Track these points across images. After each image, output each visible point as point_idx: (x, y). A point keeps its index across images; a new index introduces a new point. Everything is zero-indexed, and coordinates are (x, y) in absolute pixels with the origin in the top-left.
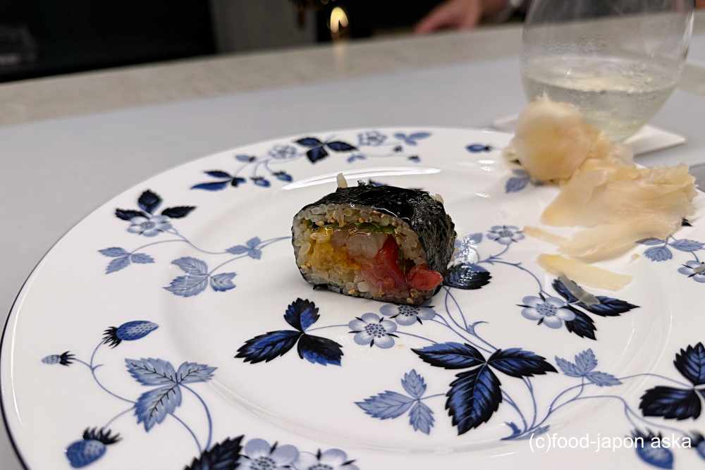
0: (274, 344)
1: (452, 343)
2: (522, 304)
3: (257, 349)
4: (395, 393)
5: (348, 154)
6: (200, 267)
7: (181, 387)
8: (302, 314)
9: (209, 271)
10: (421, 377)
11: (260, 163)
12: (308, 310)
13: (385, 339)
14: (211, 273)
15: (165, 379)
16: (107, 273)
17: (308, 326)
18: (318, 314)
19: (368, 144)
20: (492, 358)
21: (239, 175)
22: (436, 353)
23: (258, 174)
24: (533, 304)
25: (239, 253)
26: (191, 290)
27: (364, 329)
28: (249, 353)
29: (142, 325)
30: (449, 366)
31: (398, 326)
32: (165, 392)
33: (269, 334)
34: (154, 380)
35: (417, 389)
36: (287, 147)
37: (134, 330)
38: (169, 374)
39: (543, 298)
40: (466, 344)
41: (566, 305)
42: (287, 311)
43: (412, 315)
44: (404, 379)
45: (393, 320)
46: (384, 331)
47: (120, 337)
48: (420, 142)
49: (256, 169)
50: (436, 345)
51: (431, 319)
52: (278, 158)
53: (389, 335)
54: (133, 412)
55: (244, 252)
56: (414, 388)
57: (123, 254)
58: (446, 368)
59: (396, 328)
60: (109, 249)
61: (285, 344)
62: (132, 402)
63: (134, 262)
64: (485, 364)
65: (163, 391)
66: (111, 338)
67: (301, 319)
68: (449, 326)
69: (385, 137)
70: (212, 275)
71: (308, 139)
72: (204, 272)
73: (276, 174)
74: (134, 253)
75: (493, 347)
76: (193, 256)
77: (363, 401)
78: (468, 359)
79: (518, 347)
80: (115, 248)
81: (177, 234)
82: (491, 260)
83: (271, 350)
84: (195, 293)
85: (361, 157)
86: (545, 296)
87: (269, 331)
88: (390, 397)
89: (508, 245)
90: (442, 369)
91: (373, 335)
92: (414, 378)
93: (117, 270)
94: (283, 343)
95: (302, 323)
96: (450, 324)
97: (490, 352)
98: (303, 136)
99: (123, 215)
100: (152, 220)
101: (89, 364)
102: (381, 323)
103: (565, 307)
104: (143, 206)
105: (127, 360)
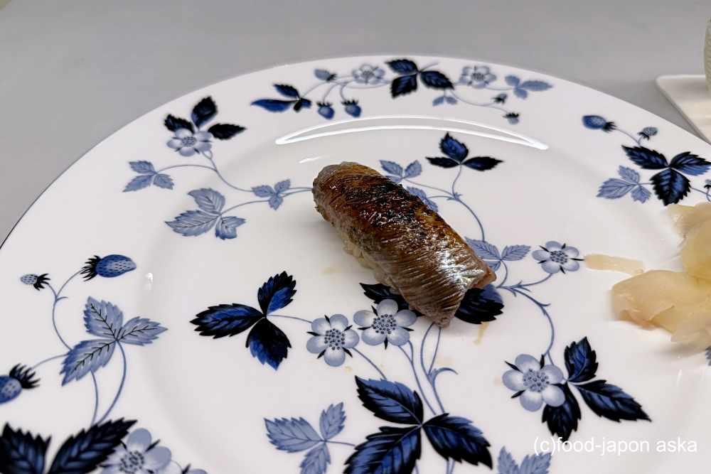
0: (231, 319)
1: (402, 385)
2: (513, 363)
3: (215, 320)
4: (307, 424)
5: (439, 93)
6: (217, 203)
7: (117, 345)
8: (278, 292)
9: (223, 210)
10: (345, 415)
11: (338, 84)
12: (285, 289)
13: (338, 353)
14: (225, 212)
15: (109, 332)
16: (124, 191)
17: (273, 309)
18: (292, 298)
19: (470, 83)
20: (432, 421)
21: (307, 97)
22: (377, 391)
23: (328, 100)
24: (525, 369)
25: (261, 196)
26: (194, 229)
27: (324, 333)
28: (205, 321)
29: (124, 261)
30: (380, 413)
31: (361, 342)
32: (101, 346)
33: (235, 305)
34: (99, 329)
35: (331, 429)
36: (376, 68)
37: (113, 266)
38: (116, 327)
39: (542, 364)
40: (415, 393)
41: (563, 382)
42: (265, 284)
43: (382, 333)
44: (326, 411)
45: (360, 332)
46: (343, 343)
47: (97, 270)
48: (532, 94)
49: (329, 91)
50: (384, 381)
51: (399, 346)
52: (360, 81)
53: (346, 351)
54: (63, 359)
55: (267, 196)
56: (330, 425)
57: (150, 171)
58: (376, 415)
59: (356, 345)
60: (140, 162)
61: (243, 323)
62: (69, 348)
63: (155, 183)
64: (419, 426)
65: (100, 344)
66: (90, 269)
67: (273, 298)
68: (412, 363)
69: (494, 78)
70: (224, 216)
71: (405, 61)
72: (217, 210)
73: (347, 103)
74: (160, 173)
75: (442, 408)
76: (215, 189)
77: (273, 420)
78: (406, 412)
79: (469, 418)
80: (146, 162)
81: (210, 159)
82: (517, 289)
83: (226, 325)
84: (196, 234)
85: (451, 100)
86: (547, 362)
87: (235, 302)
88: (301, 427)
89: (551, 274)
90: (371, 414)
91: (329, 343)
92: (337, 413)
93: (135, 190)
94: (240, 322)
95: (271, 304)
96: (415, 362)
97: (435, 414)
98: (401, 57)
99: (173, 123)
100: (196, 136)
101: (57, 293)
102: (347, 333)
103: (559, 385)
104: (195, 116)
105: (90, 299)
